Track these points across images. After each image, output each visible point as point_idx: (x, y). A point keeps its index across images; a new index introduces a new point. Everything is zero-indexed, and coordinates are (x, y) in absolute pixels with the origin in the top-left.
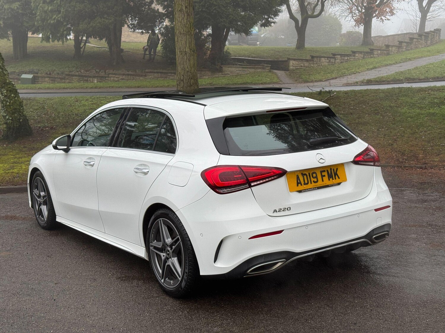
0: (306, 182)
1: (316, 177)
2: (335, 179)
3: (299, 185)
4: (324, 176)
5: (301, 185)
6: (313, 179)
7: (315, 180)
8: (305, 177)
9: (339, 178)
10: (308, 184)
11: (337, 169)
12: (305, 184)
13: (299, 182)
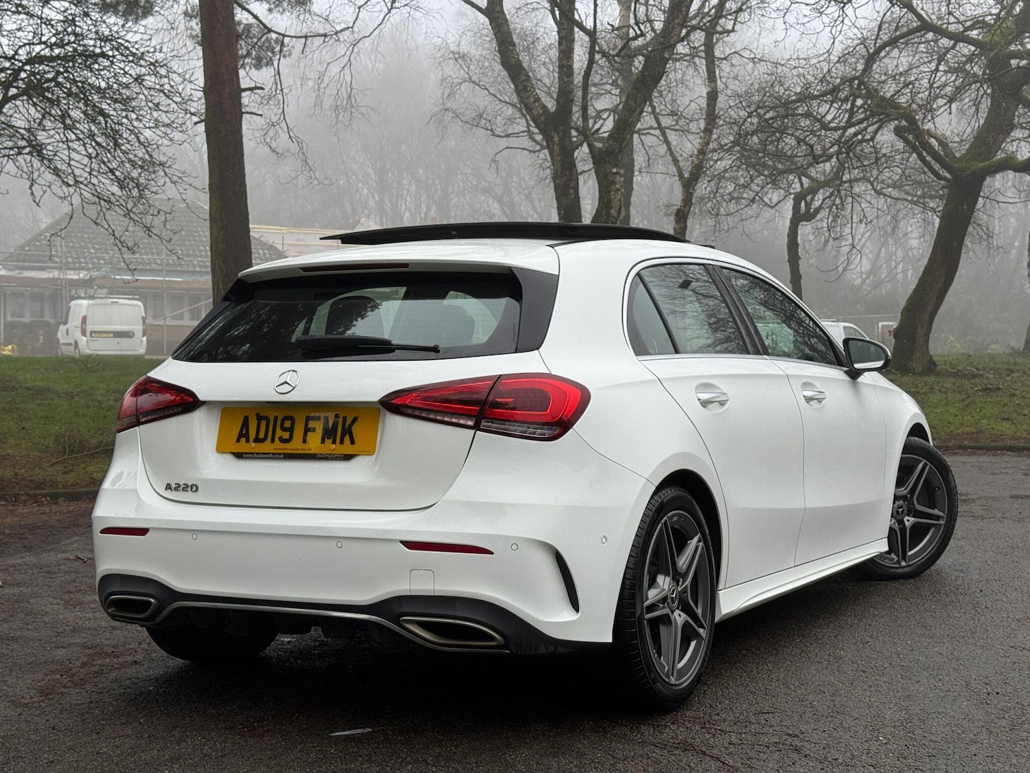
0: (262, 436)
1: (291, 430)
2: (342, 442)
3: (243, 440)
4: (314, 430)
5: (248, 441)
6: (279, 433)
7: (286, 435)
8: (264, 423)
9: (353, 442)
10: (263, 441)
11: (355, 419)
12: (257, 440)
13: (244, 432)
